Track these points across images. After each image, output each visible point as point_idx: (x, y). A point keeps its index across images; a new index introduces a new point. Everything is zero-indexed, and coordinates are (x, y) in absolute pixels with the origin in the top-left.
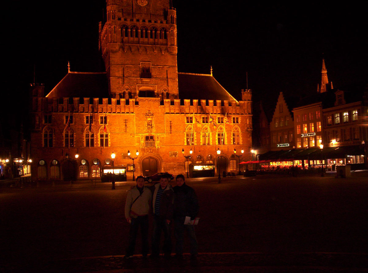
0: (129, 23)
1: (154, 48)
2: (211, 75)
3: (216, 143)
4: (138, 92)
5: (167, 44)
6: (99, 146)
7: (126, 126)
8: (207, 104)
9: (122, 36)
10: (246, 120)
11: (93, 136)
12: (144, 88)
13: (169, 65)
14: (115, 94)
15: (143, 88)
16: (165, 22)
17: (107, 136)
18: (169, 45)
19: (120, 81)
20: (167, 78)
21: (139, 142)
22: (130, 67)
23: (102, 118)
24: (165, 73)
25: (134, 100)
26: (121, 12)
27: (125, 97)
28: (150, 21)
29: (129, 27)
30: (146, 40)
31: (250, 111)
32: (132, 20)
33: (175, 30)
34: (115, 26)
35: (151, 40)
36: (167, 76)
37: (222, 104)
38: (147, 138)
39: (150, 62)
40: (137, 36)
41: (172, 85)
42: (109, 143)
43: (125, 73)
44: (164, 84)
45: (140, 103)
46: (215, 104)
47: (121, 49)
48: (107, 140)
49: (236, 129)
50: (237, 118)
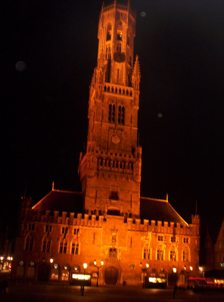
0: (104, 155)
1: (123, 176)
2: (167, 201)
3: (168, 259)
4: (106, 210)
6: (71, 253)
7: (94, 238)
8: (163, 225)
9: (98, 164)
10: (195, 241)
11: (66, 244)
13: (134, 191)
14: (88, 211)
15: (112, 208)
16: (132, 156)
17: (78, 245)
18: (134, 174)
19: (93, 200)
21: (104, 253)
22: (102, 190)
23: (75, 230)
24: (130, 197)
25: (103, 217)
26: (99, 146)
27: (96, 213)
28: (121, 155)
29: (104, 159)
30: (116, 169)
31: (198, 233)
32: (107, 153)
33: (140, 163)
34: (93, 158)
35: (121, 170)
36: (131, 200)
37: (175, 226)
38: (111, 250)
39: (118, 187)
40: (109, 166)
41: (135, 207)
42: (79, 251)
43: (97, 195)
44: (128, 206)
45: (107, 220)
46: (169, 225)
47: (96, 175)
48: (77, 249)
49: (186, 248)
50: (187, 239)
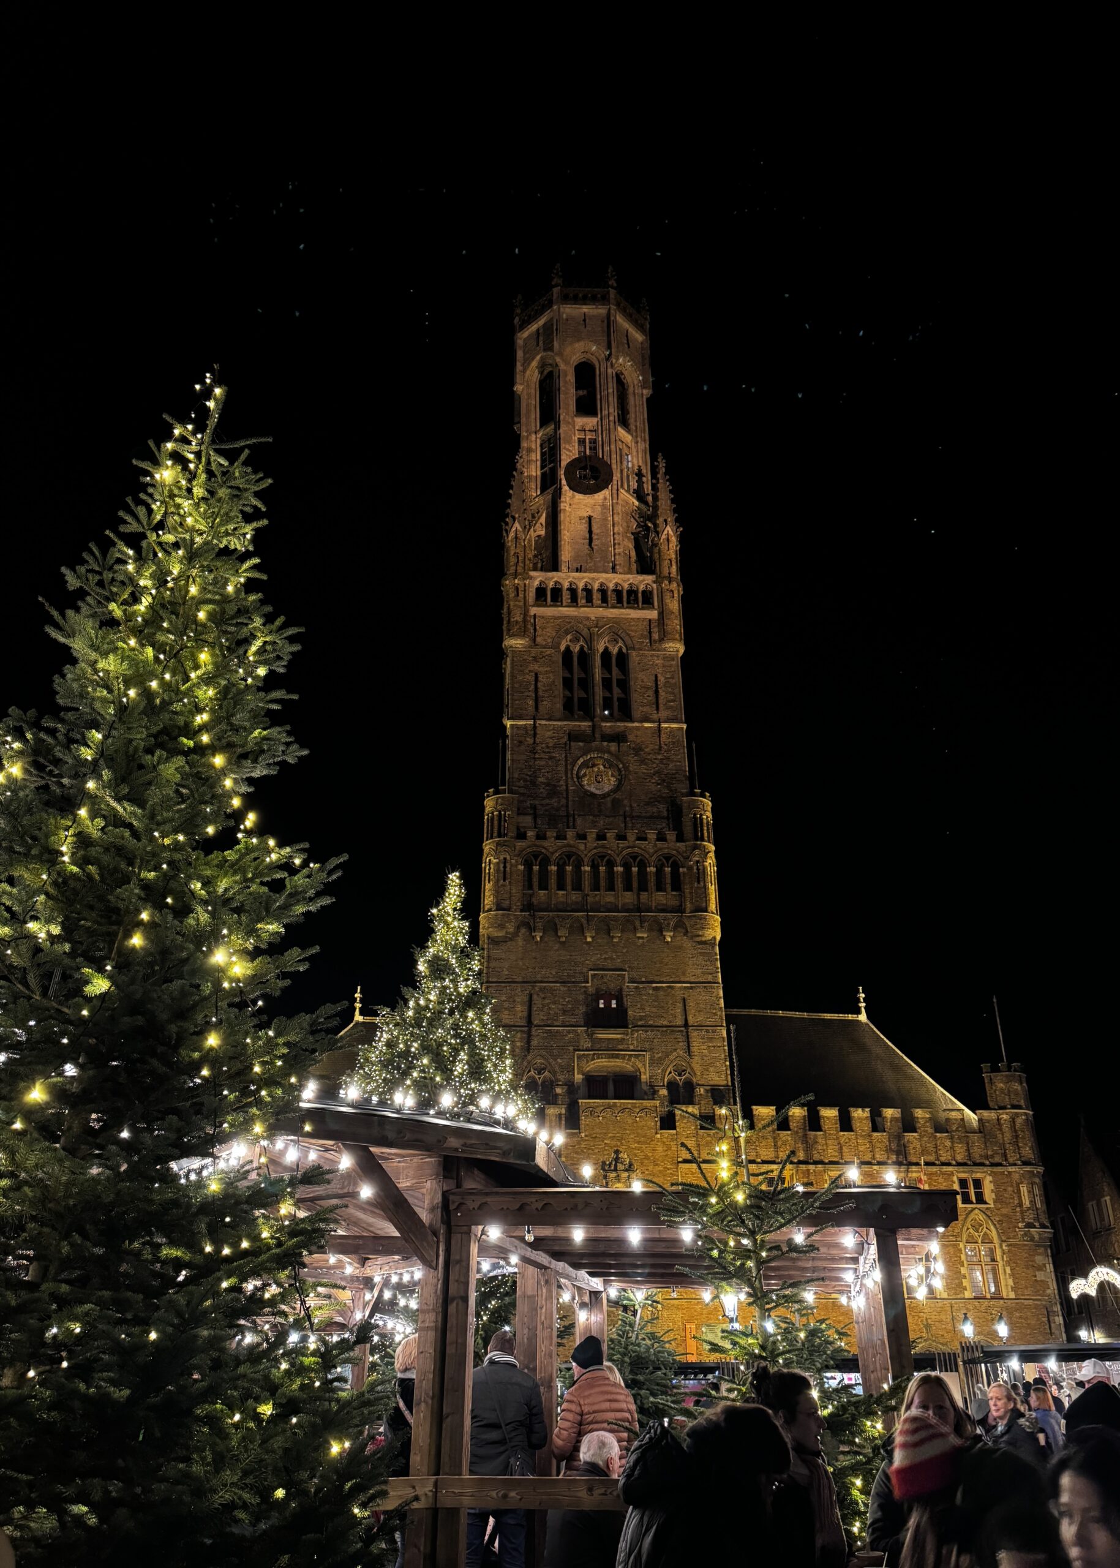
1: (637, 923)
2: (864, 1017)
4: (578, 1077)
5: (680, 909)
9: (528, 887)
10: (1019, 1191)
12: (603, 1067)
13: (692, 979)
15: (601, 1064)
16: (672, 837)
18: (688, 910)
19: (518, 1039)
20: (686, 1025)
22: (552, 991)
24: (679, 1010)
26: (530, 814)
28: (622, 837)
29: (554, 858)
30: (609, 898)
31: (1027, 1151)
32: (562, 837)
33: (709, 861)
35: (628, 898)
36: (686, 1020)
37: (908, 1123)
39: (625, 971)
40: (578, 887)
41: (706, 1052)
43: (534, 1013)
44: (675, 1050)
45: (585, 1120)
46: (878, 1124)
47: (523, 930)
49: (978, 1226)
50: (978, 1184)
